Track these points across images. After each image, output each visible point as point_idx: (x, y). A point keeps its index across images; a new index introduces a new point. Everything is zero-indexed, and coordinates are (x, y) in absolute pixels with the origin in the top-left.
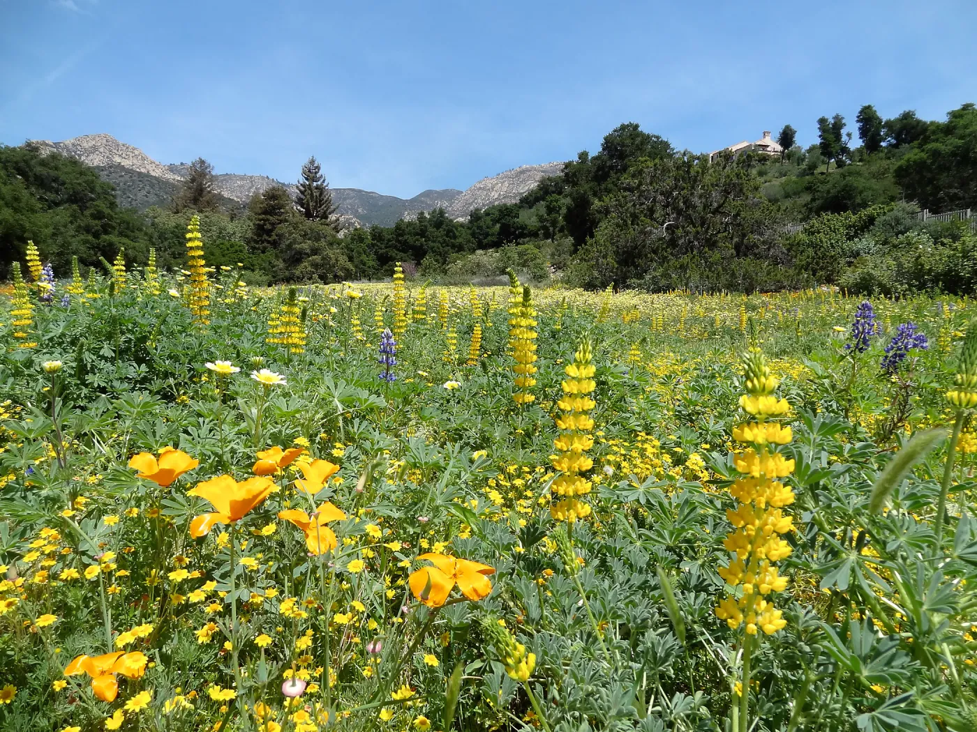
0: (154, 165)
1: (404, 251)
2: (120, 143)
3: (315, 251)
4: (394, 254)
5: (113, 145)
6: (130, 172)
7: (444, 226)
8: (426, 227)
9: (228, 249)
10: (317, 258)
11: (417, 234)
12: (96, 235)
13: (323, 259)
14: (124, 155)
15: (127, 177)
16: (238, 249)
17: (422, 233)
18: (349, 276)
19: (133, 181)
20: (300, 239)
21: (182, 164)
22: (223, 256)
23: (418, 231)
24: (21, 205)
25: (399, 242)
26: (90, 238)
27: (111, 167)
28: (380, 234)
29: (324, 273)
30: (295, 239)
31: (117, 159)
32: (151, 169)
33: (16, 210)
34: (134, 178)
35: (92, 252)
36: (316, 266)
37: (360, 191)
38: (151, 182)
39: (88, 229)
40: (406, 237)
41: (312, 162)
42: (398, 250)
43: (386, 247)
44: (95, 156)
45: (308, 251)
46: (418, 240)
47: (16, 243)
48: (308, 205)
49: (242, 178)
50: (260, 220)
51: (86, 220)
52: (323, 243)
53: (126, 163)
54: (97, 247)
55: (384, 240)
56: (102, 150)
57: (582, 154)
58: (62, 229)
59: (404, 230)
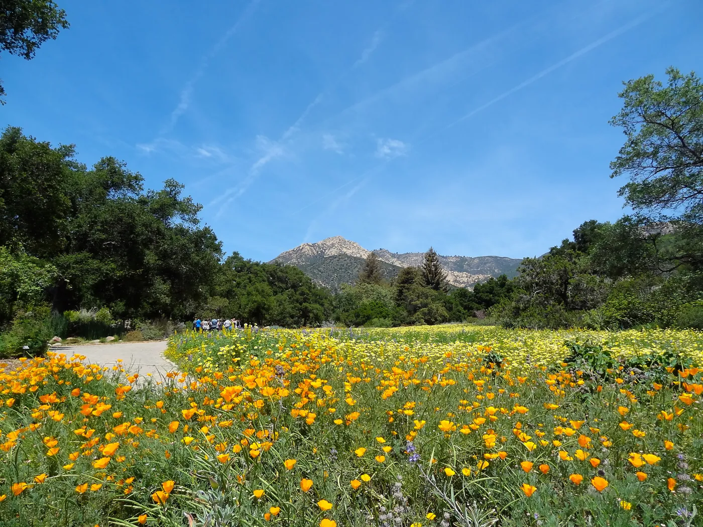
0: (364, 252)
1: (479, 303)
2: (346, 240)
3: (425, 305)
4: (473, 306)
5: (342, 242)
6: (350, 257)
7: (506, 286)
8: (493, 287)
9: (375, 306)
10: (425, 310)
11: (487, 292)
12: (301, 304)
13: (428, 310)
14: (348, 247)
15: (348, 261)
16: (380, 306)
17: (491, 291)
18: (445, 320)
19: (351, 263)
20: (415, 298)
21: (381, 249)
22: (372, 310)
23: (488, 290)
24: (265, 293)
25: (477, 297)
26: (298, 305)
27: (340, 255)
28: (464, 293)
29: (429, 318)
30: (413, 299)
31: (344, 250)
32: (362, 254)
33: (263, 296)
34: (352, 261)
35: (298, 312)
36: (424, 314)
37: (496, 257)
38: (361, 263)
39: (297, 301)
40: (480, 294)
41: (431, 250)
42: (476, 303)
43: (468, 301)
44: (333, 249)
45: (420, 305)
46: (487, 296)
47: (261, 310)
48: (427, 276)
49: (417, 255)
50: (401, 287)
51: (297, 296)
52: (429, 300)
53: (349, 252)
54: (301, 309)
55: (467, 297)
56: (336, 246)
57: (564, 241)
58: (283, 302)
59: (479, 290)
